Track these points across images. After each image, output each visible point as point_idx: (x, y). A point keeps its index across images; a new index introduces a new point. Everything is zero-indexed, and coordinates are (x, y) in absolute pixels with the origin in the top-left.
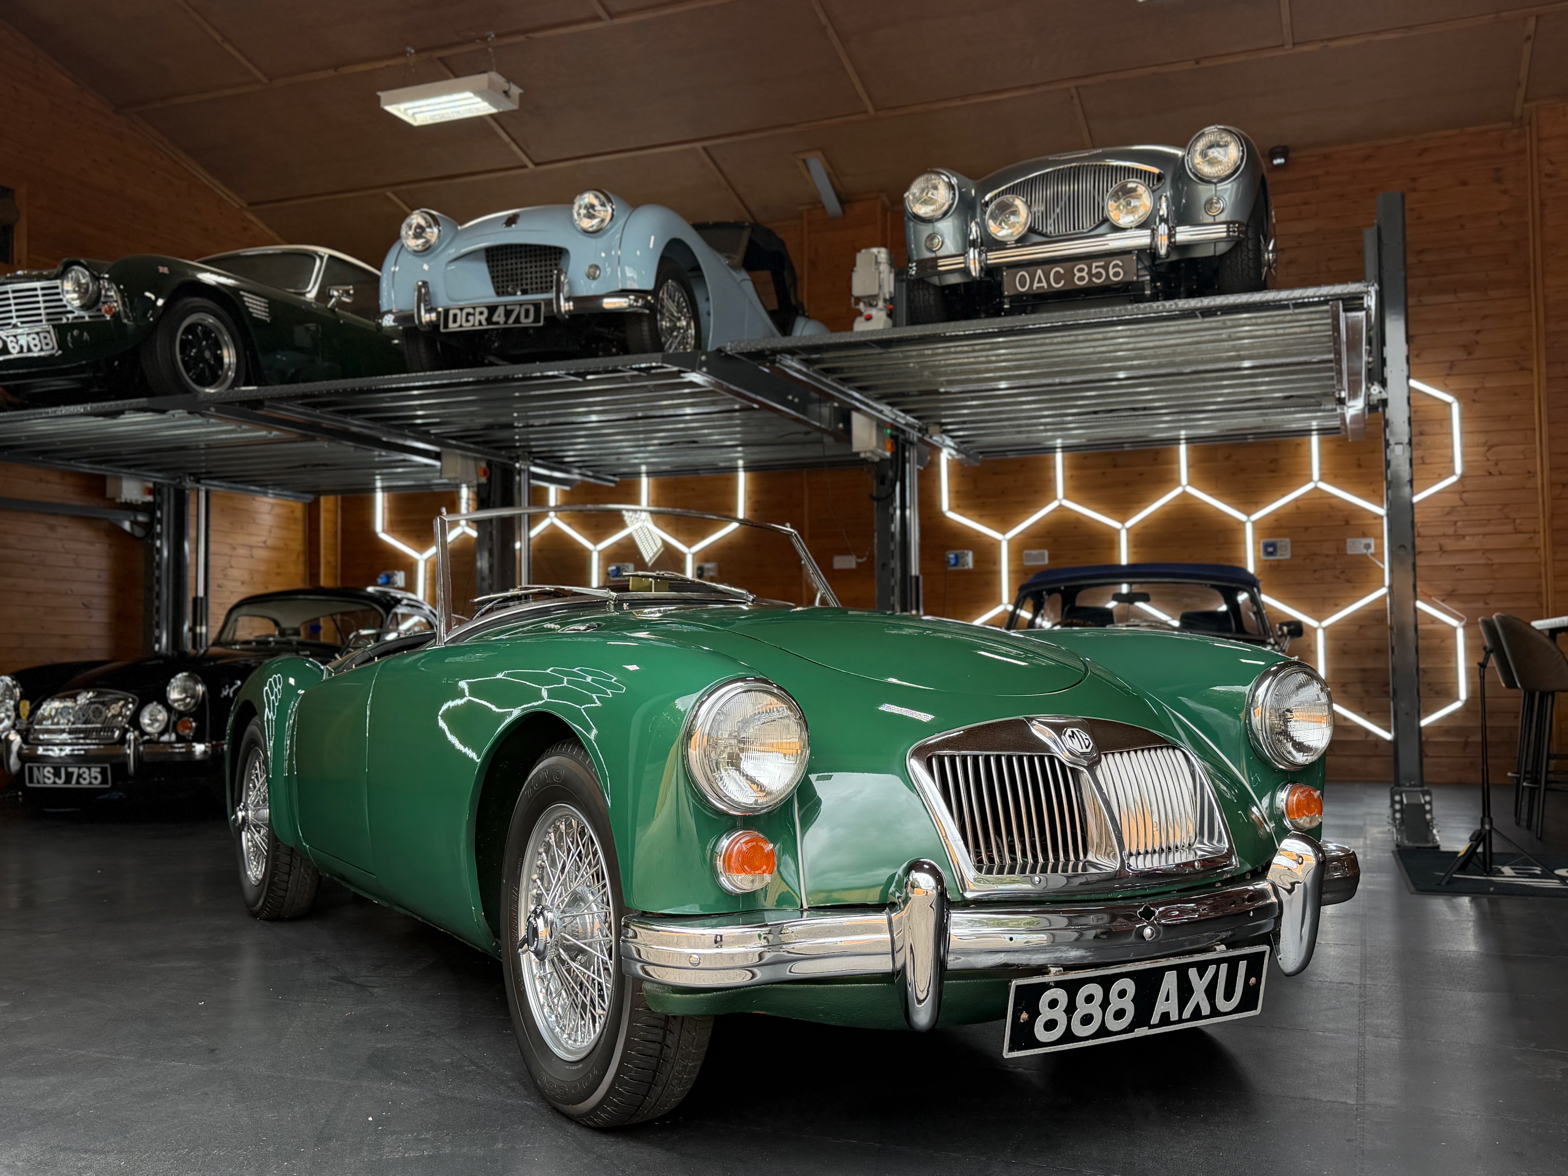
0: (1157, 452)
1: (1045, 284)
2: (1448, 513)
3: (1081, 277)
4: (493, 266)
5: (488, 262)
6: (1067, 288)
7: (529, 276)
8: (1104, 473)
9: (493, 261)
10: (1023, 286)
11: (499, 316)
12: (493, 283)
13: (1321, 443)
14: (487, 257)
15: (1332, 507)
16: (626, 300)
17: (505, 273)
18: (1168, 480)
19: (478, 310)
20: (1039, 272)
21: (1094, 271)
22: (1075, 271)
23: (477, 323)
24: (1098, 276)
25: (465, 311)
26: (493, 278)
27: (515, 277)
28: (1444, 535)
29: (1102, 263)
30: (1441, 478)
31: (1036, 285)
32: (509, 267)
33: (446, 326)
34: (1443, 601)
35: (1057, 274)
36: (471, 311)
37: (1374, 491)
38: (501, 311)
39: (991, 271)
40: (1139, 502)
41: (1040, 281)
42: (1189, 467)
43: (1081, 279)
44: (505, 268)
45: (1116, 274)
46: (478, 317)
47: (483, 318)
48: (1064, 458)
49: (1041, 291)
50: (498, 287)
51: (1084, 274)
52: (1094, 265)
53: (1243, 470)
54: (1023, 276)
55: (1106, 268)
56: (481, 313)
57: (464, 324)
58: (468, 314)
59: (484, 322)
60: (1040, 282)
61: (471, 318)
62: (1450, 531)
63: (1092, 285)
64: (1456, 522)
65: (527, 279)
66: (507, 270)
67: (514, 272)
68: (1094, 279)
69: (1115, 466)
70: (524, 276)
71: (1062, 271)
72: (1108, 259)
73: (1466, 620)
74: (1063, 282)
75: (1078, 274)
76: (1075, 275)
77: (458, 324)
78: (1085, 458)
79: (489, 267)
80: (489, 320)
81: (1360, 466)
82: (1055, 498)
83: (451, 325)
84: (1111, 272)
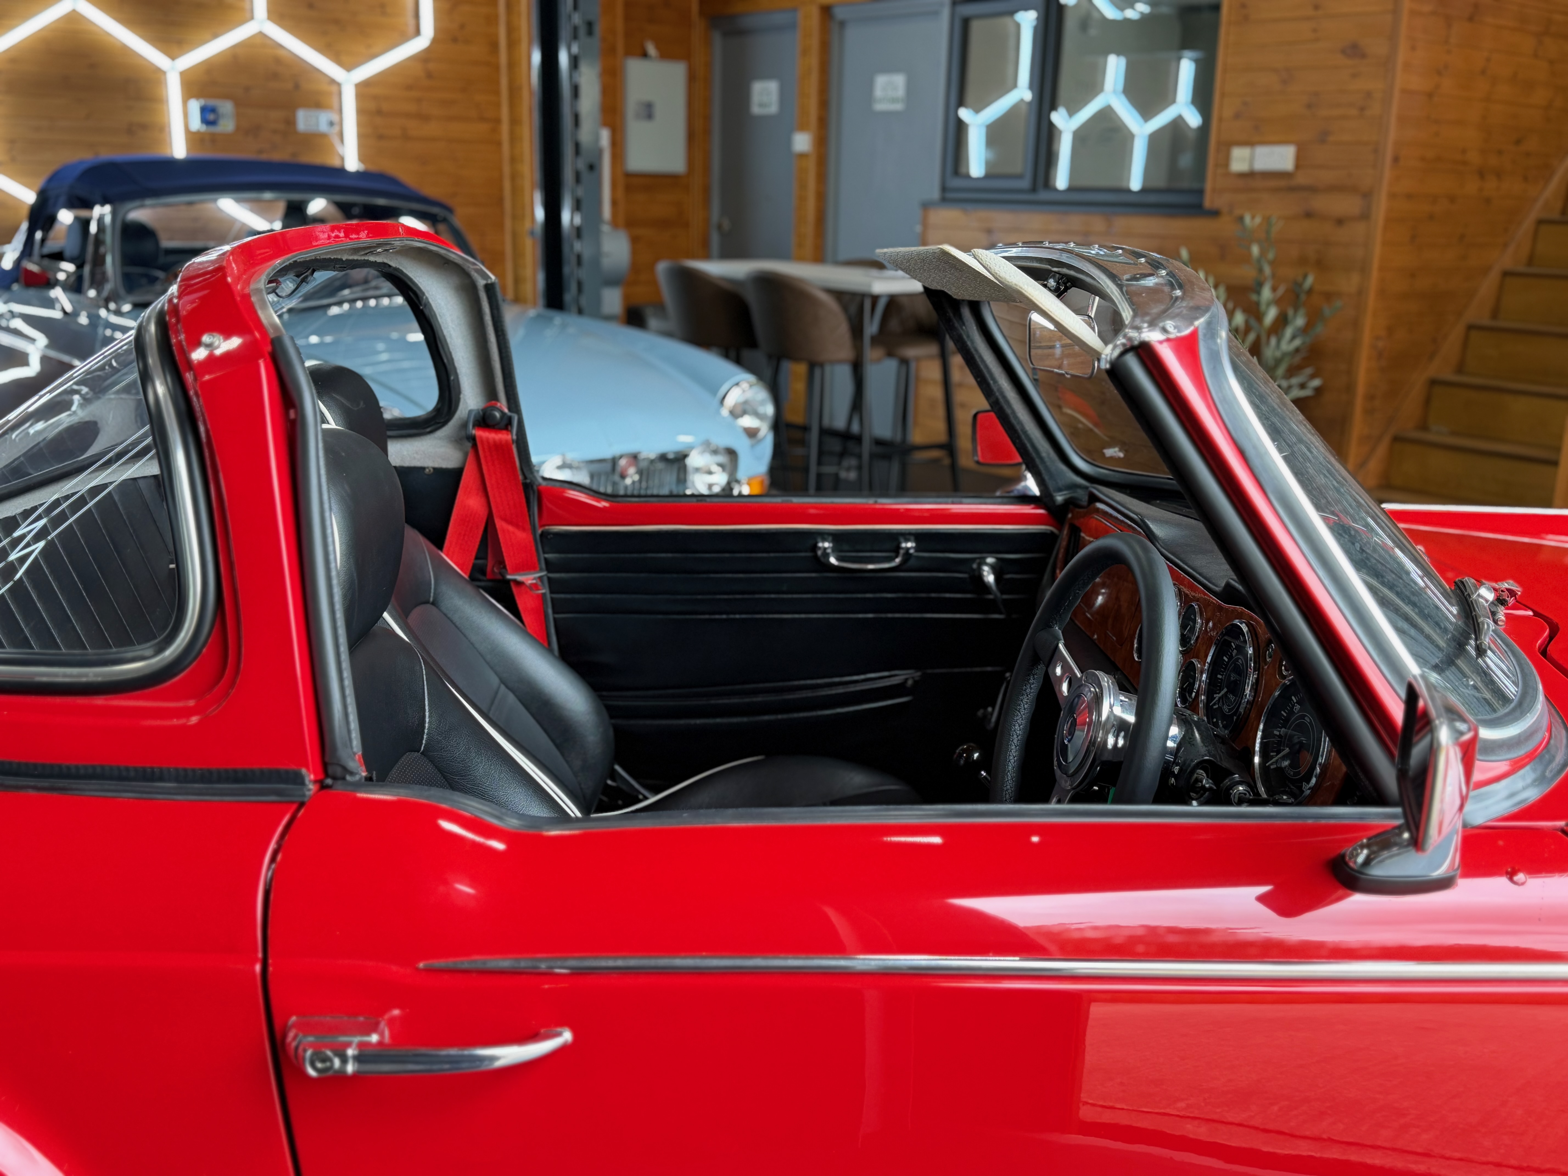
15: (278, 61)
28: (408, 115)
62: (413, 109)
64: (420, 100)
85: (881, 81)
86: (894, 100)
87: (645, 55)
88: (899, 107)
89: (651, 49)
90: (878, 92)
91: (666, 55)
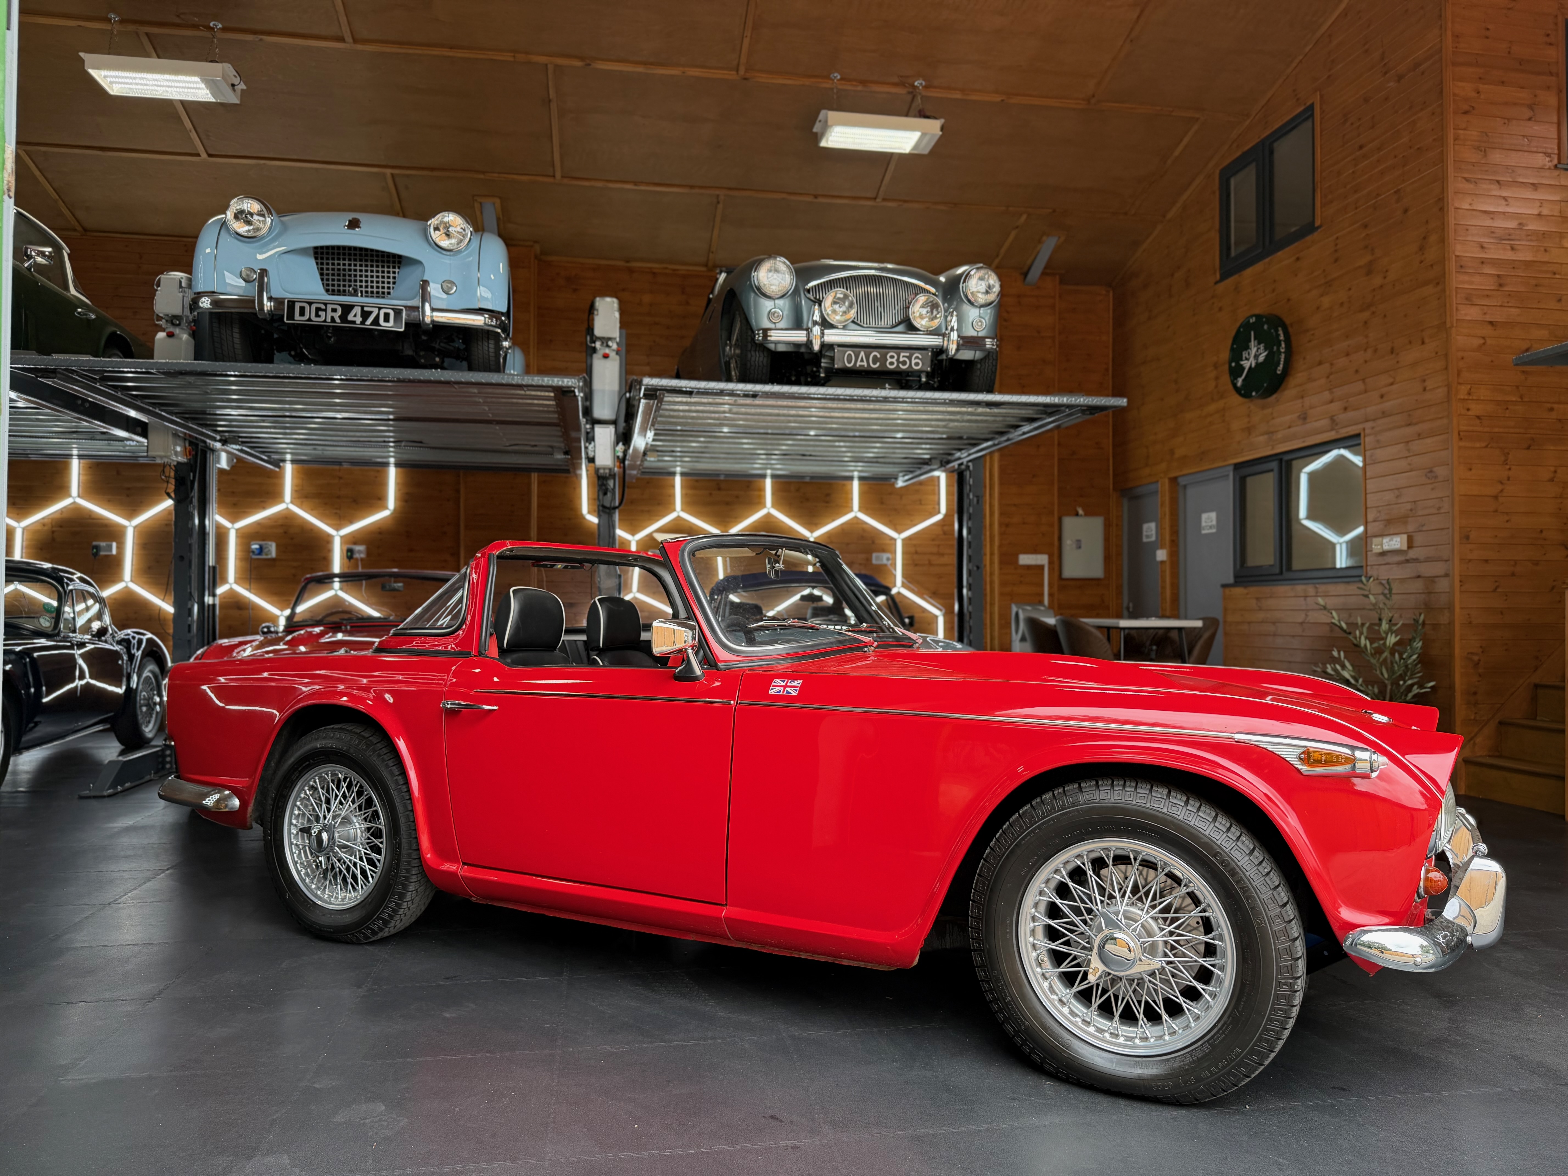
0: (750, 482)
1: (865, 364)
2: (933, 540)
3: (892, 362)
4: (322, 264)
5: (316, 258)
6: (880, 369)
7: (364, 279)
8: (711, 494)
9: (322, 258)
10: (849, 362)
11: (355, 316)
12: (322, 280)
13: (860, 485)
14: (316, 253)
15: (864, 530)
16: (482, 318)
17: (336, 272)
18: (757, 502)
19: (330, 307)
20: (862, 354)
21: (901, 359)
22: (888, 357)
23: (329, 320)
24: (904, 363)
25: (314, 307)
26: (321, 274)
27: (347, 278)
28: (932, 554)
29: (908, 354)
30: (932, 515)
31: (859, 363)
32: (342, 267)
33: (291, 316)
34: (931, 597)
35: (875, 356)
36: (323, 307)
37: (890, 521)
38: (357, 310)
39: (827, 347)
40: (736, 518)
41: (862, 360)
42: (774, 494)
43: (892, 363)
44: (336, 267)
45: (916, 364)
46: (330, 314)
47: (337, 316)
48: (682, 480)
49: (862, 368)
50: (328, 285)
51: (894, 360)
52: (902, 354)
53: (807, 500)
54: (850, 355)
55: (910, 358)
56: (334, 310)
57: (313, 317)
58: (318, 310)
59: (338, 320)
60: (862, 362)
61: (322, 314)
62: (935, 550)
63: (898, 370)
64: (939, 546)
65: (361, 281)
66: (339, 270)
67: (347, 273)
68: (901, 365)
69: (719, 489)
70: (358, 278)
71: (879, 356)
72: (912, 351)
73: (944, 611)
74: (878, 364)
75: (890, 360)
76: (887, 360)
77: (307, 317)
78: (697, 481)
79: (317, 264)
80: (344, 317)
81: (882, 503)
82: (674, 510)
83: (297, 316)
84: (913, 362)
85: (1204, 516)
86: (1211, 527)
87: (1077, 514)
88: (1214, 531)
89: (1081, 512)
90: (1203, 524)
91: (1087, 514)
